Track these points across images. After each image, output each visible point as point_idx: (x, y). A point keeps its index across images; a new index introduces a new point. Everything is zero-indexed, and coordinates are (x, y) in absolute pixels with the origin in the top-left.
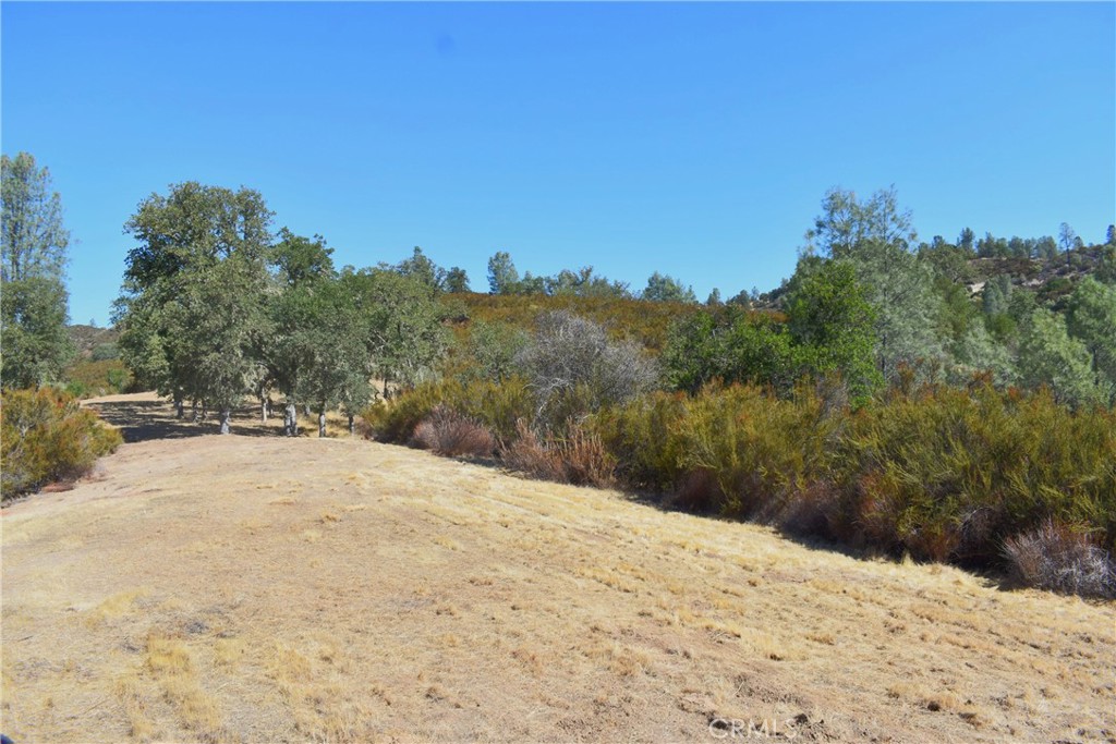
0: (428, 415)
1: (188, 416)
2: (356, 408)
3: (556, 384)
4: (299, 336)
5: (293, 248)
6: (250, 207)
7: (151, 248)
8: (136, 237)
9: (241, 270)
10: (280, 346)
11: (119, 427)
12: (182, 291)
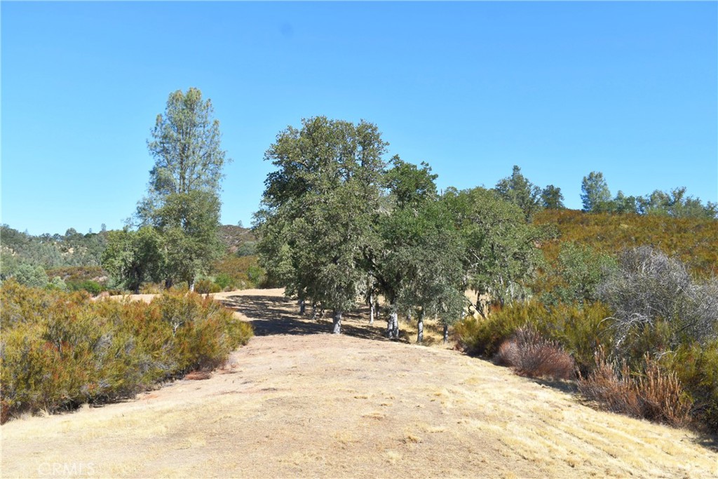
0: (512, 335)
1: (309, 312)
2: (450, 319)
3: (636, 319)
4: (404, 253)
5: (402, 174)
6: (368, 138)
7: (285, 173)
8: (274, 163)
9: (357, 194)
10: (387, 259)
11: (252, 319)
12: (309, 209)
